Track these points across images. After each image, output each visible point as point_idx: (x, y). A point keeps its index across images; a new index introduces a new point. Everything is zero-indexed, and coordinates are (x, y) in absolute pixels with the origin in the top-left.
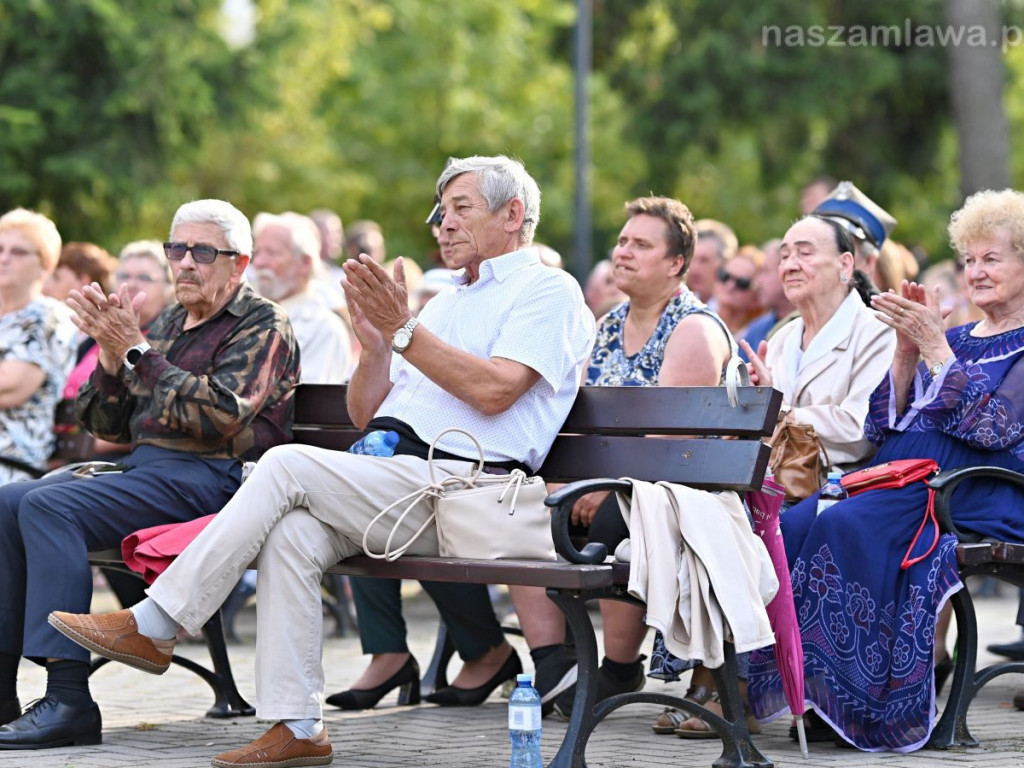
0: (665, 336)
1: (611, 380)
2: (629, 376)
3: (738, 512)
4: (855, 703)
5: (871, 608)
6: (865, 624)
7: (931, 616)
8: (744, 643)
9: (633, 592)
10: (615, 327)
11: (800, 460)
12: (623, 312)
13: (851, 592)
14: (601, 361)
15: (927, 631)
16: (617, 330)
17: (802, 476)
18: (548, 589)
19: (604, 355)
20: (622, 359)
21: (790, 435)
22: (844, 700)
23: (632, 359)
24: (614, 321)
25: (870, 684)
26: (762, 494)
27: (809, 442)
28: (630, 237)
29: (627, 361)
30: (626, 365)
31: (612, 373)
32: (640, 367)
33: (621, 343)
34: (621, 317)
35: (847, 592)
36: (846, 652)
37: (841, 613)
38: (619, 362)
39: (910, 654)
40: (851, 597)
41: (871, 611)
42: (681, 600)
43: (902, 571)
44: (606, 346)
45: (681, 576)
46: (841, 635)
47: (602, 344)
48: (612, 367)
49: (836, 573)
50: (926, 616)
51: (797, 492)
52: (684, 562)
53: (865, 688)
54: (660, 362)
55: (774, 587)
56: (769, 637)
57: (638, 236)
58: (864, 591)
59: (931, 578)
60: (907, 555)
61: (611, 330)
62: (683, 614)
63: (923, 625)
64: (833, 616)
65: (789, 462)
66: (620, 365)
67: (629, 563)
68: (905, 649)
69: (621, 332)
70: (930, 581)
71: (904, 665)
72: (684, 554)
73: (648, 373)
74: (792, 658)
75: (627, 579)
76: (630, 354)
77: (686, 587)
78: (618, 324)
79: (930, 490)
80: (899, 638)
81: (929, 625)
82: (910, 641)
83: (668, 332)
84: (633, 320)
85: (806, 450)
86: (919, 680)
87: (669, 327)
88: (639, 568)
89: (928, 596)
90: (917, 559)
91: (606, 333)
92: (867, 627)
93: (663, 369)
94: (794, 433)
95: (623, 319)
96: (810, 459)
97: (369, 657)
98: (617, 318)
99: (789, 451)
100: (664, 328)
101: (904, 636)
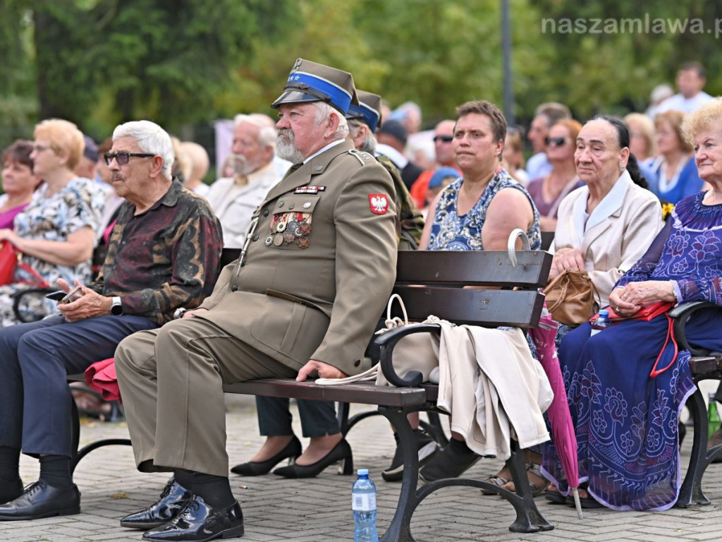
0: (487, 203)
1: (447, 235)
2: (459, 233)
3: (521, 343)
4: (616, 476)
5: (624, 406)
6: (620, 418)
7: (673, 412)
8: (526, 441)
9: (441, 407)
10: (452, 195)
11: (579, 296)
12: (459, 185)
13: (609, 395)
14: (441, 220)
15: (672, 423)
16: (453, 197)
17: (580, 308)
18: (379, 406)
19: (443, 215)
20: (455, 217)
21: (571, 279)
22: (607, 474)
23: (463, 217)
24: (452, 191)
25: (625, 461)
26: (540, 328)
27: (585, 283)
28: (466, 130)
29: (459, 219)
30: (458, 222)
31: (448, 229)
32: (468, 226)
33: (455, 206)
34: (457, 188)
35: (606, 395)
36: (606, 439)
37: (600, 411)
38: (454, 220)
39: (660, 440)
40: (610, 398)
41: (624, 409)
42: (478, 412)
43: (650, 378)
44: (445, 209)
45: (478, 394)
46: (601, 427)
47: (442, 207)
48: (448, 224)
49: (598, 382)
50: (670, 411)
51: (577, 319)
52: (479, 384)
53: (622, 465)
54: (483, 221)
55: (549, 397)
56: (545, 436)
57: (473, 129)
58: (619, 394)
59: (673, 384)
60: (654, 368)
61: (449, 197)
62: (480, 422)
63: (668, 419)
64: (595, 413)
65: (570, 298)
66: (454, 223)
67: (438, 384)
68: (656, 436)
69: (456, 199)
70: (672, 386)
71: (656, 448)
72: (480, 377)
73: (473, 231)
74: (567, 447)
75: (437, 397)
76: (461, 214)
77: (482, 401)
78: (454, 193)
79: (670, 320)
80: (651, 428)
81: (673, 419)
82: (660, 430)
83: (489, 200)
84: (465, 189)
85: (583, 289)
86: (668, 458)
87: (490, 196)
88: (445, 389)
89: (671, 397)
90: (661, 371)
91: (446, 199)
92: (621, 420)
93: (485, 228)
94: (573, 277)
95: (458, 189)
96: (586, 295)
97: (265, 438)
98: (455, 188)
99: (569, 291)
100: (487, 197)
101: (654, 426)
